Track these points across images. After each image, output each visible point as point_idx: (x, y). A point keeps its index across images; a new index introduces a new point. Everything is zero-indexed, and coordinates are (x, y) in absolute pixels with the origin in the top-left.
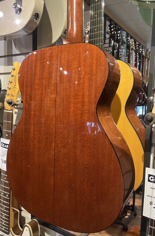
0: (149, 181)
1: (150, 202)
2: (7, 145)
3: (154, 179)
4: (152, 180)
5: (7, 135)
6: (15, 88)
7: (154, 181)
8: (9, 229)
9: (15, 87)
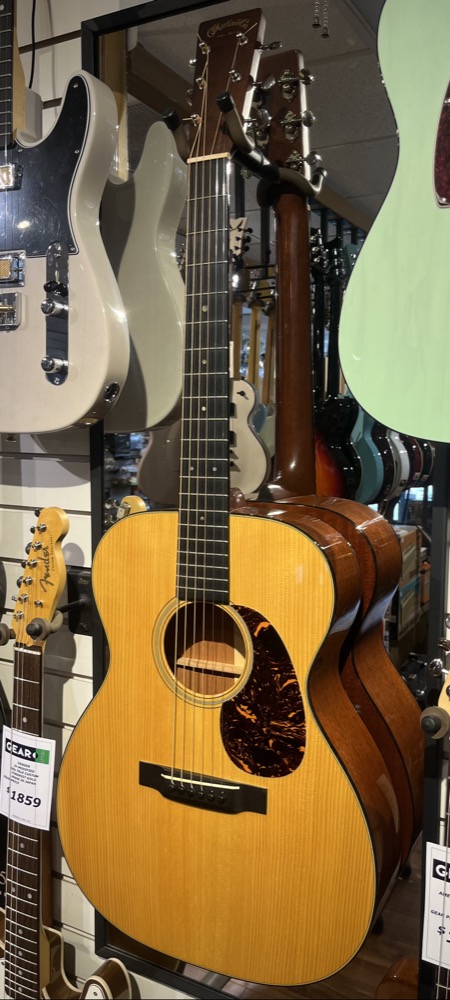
0: (435, 875)
1: (440, 928)
2: (26, 750)
3: (448, 871)
4: (444, 875)
5: (25, 720)
6: (47, 582)
7: (447, 876)
8: (39, 993)
9: (48, 579)
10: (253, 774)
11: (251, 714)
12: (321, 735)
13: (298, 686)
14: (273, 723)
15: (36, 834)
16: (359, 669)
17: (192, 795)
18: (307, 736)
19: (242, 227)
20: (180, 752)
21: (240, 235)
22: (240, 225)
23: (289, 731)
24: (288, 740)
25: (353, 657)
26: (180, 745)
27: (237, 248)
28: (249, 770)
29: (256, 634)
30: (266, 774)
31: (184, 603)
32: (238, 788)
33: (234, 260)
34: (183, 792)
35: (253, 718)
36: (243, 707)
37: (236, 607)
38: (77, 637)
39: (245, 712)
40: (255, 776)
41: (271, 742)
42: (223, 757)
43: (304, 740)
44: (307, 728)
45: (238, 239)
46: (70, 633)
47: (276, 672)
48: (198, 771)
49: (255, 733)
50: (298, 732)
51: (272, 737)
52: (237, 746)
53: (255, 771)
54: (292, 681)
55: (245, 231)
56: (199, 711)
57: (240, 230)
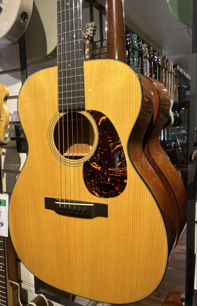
6: (1, 121)
10: (100, 197)
11: (98, 167)
12: (135, 172)
13: (122, 148)
14: (110, 169)
15: (2, 239)
16: (151, 152)
17: (70, 210)
18: (128, 174)
19: (93, 26)
20: (63, 191)
21: (92, 29)
22: (92, 25)
23: (118, 172)
24: (118, 177)
25: (148, 146)
26: (63, 187)
27: (91, 34)
28: (98, 196)
29: (99, 124)
30: (106, 196)
31: (62, 114)
32: (93, 205)
33: (90, 38)
34: (66, 209)
35: (99, 168)
36: (94, 163)
37: (88, 111)
38: (21, 154)
39: (95, 166)
40: (101, 198)
41: (109, 179)
42: (85, 190)
43: (127, 176)
44: (128, 170)
45: (91, 30)
46: (18, 153)
47: (110, 142)
48: (73, 199)
49: (101, 176)
50: (123, 172)
51: (110, 176)
52: (91, 184)
53: (101, 195)
54: (119, 146)
55: (94, 27)
56: (72, 168)
57: (92, 27)
